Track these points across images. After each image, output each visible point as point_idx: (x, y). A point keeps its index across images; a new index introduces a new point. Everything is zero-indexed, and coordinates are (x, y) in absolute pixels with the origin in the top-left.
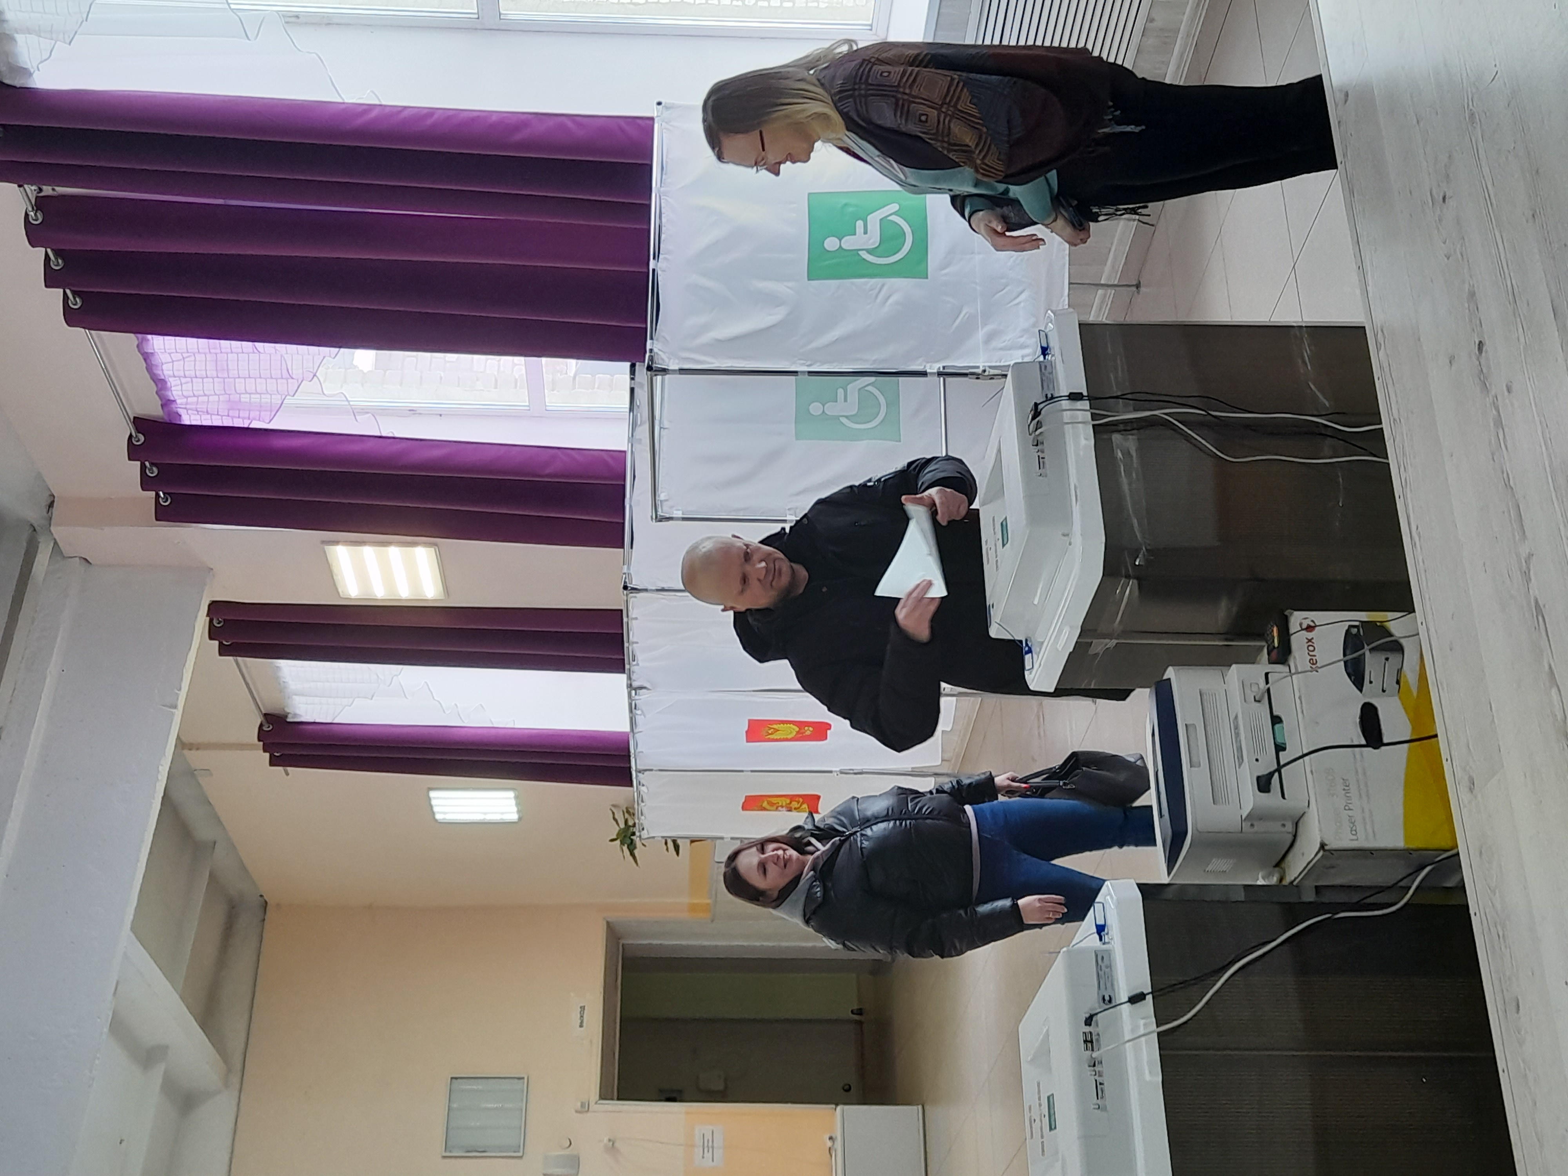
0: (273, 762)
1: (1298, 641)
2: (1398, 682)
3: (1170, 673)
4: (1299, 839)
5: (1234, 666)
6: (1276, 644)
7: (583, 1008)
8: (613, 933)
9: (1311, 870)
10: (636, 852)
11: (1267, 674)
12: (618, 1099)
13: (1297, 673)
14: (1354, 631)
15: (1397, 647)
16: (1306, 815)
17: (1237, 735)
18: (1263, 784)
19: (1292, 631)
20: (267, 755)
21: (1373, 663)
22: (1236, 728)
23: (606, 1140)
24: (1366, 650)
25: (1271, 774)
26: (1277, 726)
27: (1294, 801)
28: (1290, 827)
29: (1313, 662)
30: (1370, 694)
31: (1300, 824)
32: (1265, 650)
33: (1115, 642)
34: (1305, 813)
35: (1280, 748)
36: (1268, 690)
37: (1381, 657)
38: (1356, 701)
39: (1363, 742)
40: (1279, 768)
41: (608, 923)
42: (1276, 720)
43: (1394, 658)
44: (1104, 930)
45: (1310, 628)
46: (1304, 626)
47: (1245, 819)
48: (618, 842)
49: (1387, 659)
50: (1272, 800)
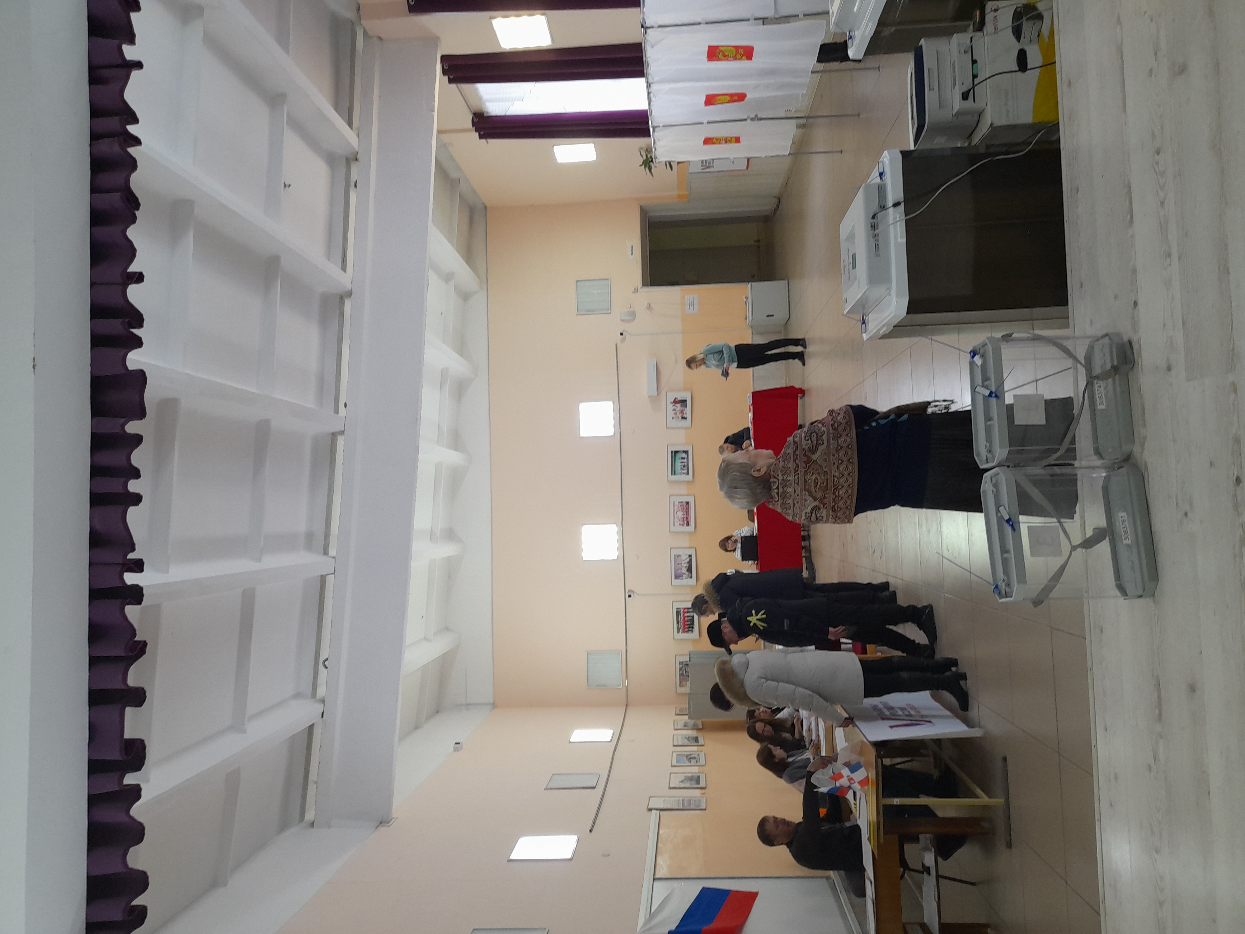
0: (481, 137)
1: (989, 18)
2: (1038, 36)
3: (922, 42)
4: (980, 124)
5: (955, 35)
6: (978, 21)
7: (632, 247)
8: (644, 212)
9: (985, 138)
10: (652, 171)
11: (971, 38)
12: (651, 285)
13: (987, 35)
14: (1019, 10)
15: (1040, 17)
16: (985, 110)
17: (954, 72)
18: (965, 96)
19: (987, 12)
20: (477, 134)
21: (1027, 28)
22: (954, 68)
23: (646, 304)
24: (1024, 19)
25: (970, 90)
26: (974, 65)
27: (979, 105)
28: (976, 118)
29: (996, 29)
30: (1024, 44)
31: (982, 115)
32: (972, 25)
33: (893, 29)
34: (984, 109)
35: (975, 76)
36: (972, 46)
37: (1031, 23)
38: (1016, 47)
39: (1017, 69)
40: (973, 88)
41: (640, 206)
42: (974, 62)
43: (1038, 23)
44: (883, 174)
45: (996, 10)
46: (993, 9)
47: (955, 115)
48: (643, 166)
49: (1034, 24)
50: (969, 104)
